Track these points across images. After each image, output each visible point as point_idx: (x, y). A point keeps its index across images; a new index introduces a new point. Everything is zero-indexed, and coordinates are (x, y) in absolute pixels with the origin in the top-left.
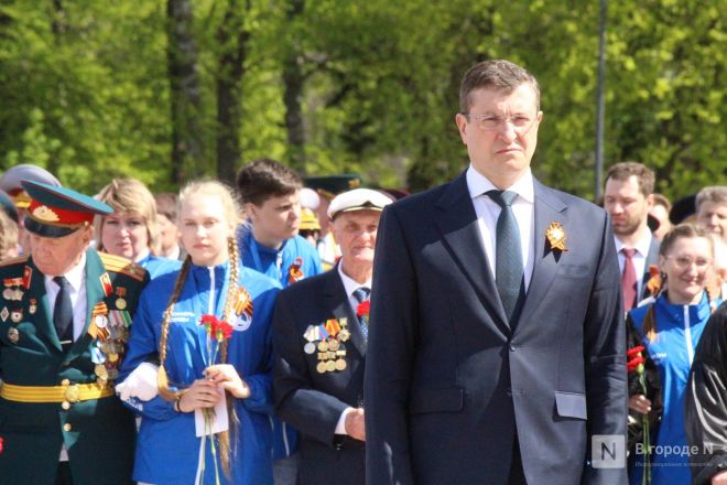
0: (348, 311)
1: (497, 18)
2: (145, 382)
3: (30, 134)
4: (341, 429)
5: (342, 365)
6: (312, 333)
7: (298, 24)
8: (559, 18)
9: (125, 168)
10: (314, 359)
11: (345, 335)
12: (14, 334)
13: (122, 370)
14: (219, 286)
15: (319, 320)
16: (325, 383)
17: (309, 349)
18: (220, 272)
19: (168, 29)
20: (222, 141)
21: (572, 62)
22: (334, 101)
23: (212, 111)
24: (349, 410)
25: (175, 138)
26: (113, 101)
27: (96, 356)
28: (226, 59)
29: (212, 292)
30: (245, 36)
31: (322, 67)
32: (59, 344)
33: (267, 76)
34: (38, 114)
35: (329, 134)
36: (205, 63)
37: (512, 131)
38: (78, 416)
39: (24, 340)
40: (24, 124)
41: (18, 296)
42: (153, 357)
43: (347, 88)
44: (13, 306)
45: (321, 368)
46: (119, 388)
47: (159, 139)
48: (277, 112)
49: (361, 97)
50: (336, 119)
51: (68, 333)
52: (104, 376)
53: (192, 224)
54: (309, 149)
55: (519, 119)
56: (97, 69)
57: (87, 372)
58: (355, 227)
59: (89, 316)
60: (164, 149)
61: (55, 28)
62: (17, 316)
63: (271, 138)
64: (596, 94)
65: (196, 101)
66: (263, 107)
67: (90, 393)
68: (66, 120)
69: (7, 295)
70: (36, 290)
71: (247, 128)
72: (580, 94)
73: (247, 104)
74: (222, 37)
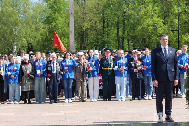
0: (134, 61)
1: (146, 35)
2: (116, 68)
3: (106, 46)
4: (134, 71)
5: (134, 65)
6: (131, 63)
7: (128, 36)
8: (151, 35)
9: (114, 49)
10: (131, 65)
11: (134, 63)
12: (104, 63)
13: (114, 67)
14: (122, 59)
15: (132, 62)
16: (132, 67)
17: (131, 64)
18: (122, 58)
19: (117, 37)
20: (122, 46)
21: (153, 38)
22: (132, 42)
23: (121, 44)
24: (135, 69)
25: (118, 46)
26: (113, 43)
27: (111, 65)
28: (122, 39)
29: (121, 59)
30: (124, 37)
31: (131, 39)
32: (108, 64)
33: (126, 40)
34: (106, 45)
35: (131, 45)
36: (121, 39)
37: (166, 40)
38: (110, 71)
39: (105, 64)
40: (105, 45)
41: (104, 60)
42: (116, 66)
43: (133, 41)
44: (104, 61)
45: (132, 66)
46: (114, 69)
47: (117, 46)
48: (127, 44)
49: (134, 42)
50: (132, 44)
51: (109, 63)
52: (112, 67)
53: (121, 54)
54: (130, 47)
55: (166, 39)
56: (111, 40)
57: (111, 67)
58: (135, 53)
59: (110, 62)
60: (117, 47)
61: (108, 37)
62: (104, 62)
63: (127, 46)
64: (155, 41)
65: (120, 43)
66: (126, 43)
67: (111, 69)
68: (109, 45)
69: (103, 60)
70: (106, 59)
71: (124, 45)
72: (153, 41)
73: (124, 43)
74: (122, 37)
